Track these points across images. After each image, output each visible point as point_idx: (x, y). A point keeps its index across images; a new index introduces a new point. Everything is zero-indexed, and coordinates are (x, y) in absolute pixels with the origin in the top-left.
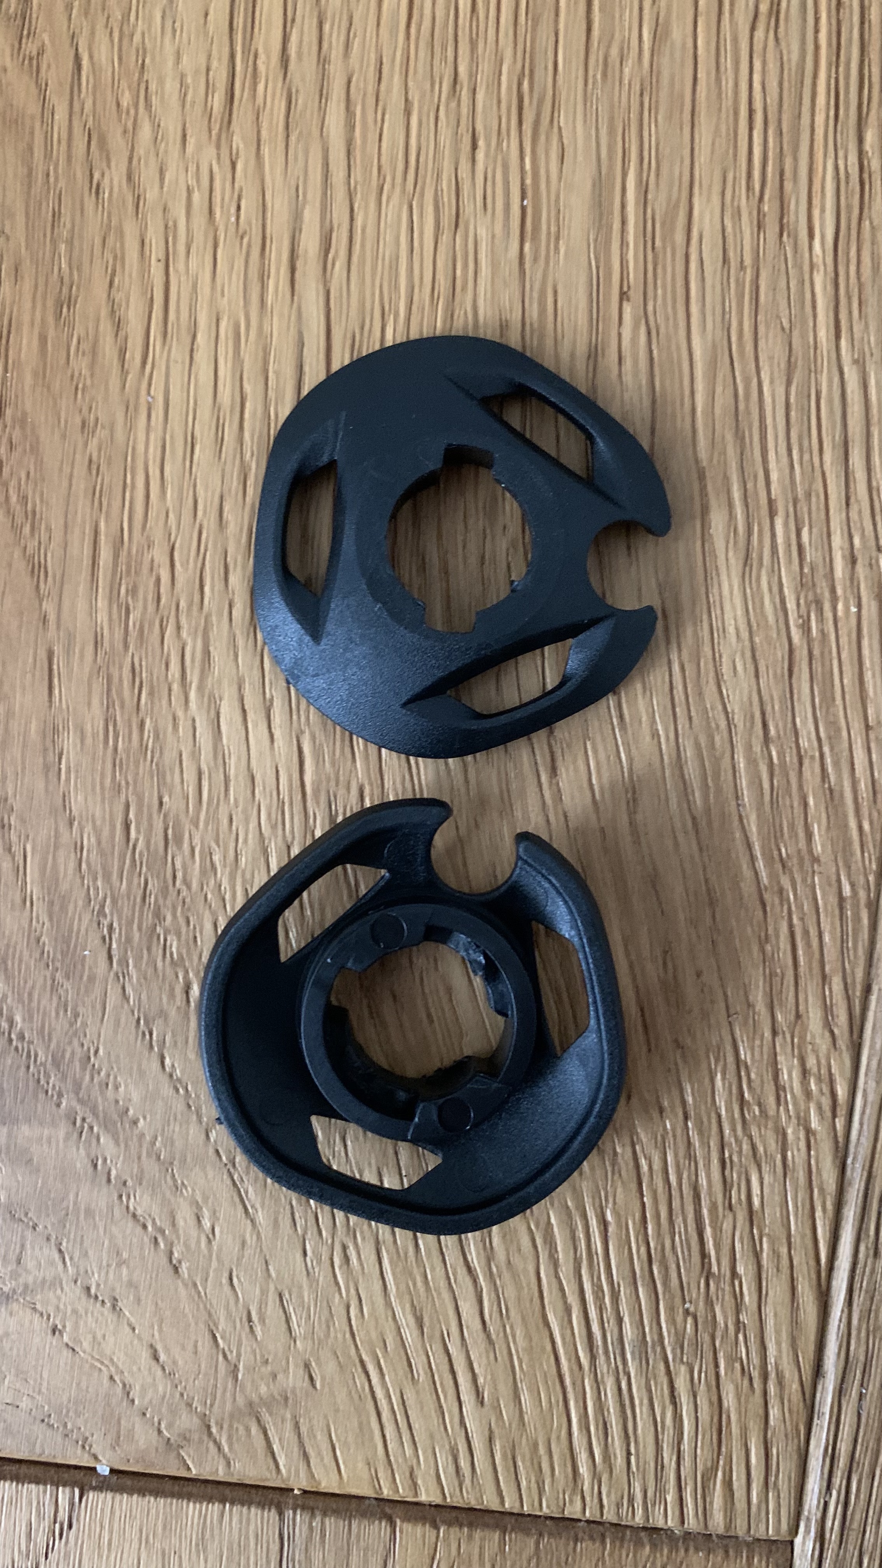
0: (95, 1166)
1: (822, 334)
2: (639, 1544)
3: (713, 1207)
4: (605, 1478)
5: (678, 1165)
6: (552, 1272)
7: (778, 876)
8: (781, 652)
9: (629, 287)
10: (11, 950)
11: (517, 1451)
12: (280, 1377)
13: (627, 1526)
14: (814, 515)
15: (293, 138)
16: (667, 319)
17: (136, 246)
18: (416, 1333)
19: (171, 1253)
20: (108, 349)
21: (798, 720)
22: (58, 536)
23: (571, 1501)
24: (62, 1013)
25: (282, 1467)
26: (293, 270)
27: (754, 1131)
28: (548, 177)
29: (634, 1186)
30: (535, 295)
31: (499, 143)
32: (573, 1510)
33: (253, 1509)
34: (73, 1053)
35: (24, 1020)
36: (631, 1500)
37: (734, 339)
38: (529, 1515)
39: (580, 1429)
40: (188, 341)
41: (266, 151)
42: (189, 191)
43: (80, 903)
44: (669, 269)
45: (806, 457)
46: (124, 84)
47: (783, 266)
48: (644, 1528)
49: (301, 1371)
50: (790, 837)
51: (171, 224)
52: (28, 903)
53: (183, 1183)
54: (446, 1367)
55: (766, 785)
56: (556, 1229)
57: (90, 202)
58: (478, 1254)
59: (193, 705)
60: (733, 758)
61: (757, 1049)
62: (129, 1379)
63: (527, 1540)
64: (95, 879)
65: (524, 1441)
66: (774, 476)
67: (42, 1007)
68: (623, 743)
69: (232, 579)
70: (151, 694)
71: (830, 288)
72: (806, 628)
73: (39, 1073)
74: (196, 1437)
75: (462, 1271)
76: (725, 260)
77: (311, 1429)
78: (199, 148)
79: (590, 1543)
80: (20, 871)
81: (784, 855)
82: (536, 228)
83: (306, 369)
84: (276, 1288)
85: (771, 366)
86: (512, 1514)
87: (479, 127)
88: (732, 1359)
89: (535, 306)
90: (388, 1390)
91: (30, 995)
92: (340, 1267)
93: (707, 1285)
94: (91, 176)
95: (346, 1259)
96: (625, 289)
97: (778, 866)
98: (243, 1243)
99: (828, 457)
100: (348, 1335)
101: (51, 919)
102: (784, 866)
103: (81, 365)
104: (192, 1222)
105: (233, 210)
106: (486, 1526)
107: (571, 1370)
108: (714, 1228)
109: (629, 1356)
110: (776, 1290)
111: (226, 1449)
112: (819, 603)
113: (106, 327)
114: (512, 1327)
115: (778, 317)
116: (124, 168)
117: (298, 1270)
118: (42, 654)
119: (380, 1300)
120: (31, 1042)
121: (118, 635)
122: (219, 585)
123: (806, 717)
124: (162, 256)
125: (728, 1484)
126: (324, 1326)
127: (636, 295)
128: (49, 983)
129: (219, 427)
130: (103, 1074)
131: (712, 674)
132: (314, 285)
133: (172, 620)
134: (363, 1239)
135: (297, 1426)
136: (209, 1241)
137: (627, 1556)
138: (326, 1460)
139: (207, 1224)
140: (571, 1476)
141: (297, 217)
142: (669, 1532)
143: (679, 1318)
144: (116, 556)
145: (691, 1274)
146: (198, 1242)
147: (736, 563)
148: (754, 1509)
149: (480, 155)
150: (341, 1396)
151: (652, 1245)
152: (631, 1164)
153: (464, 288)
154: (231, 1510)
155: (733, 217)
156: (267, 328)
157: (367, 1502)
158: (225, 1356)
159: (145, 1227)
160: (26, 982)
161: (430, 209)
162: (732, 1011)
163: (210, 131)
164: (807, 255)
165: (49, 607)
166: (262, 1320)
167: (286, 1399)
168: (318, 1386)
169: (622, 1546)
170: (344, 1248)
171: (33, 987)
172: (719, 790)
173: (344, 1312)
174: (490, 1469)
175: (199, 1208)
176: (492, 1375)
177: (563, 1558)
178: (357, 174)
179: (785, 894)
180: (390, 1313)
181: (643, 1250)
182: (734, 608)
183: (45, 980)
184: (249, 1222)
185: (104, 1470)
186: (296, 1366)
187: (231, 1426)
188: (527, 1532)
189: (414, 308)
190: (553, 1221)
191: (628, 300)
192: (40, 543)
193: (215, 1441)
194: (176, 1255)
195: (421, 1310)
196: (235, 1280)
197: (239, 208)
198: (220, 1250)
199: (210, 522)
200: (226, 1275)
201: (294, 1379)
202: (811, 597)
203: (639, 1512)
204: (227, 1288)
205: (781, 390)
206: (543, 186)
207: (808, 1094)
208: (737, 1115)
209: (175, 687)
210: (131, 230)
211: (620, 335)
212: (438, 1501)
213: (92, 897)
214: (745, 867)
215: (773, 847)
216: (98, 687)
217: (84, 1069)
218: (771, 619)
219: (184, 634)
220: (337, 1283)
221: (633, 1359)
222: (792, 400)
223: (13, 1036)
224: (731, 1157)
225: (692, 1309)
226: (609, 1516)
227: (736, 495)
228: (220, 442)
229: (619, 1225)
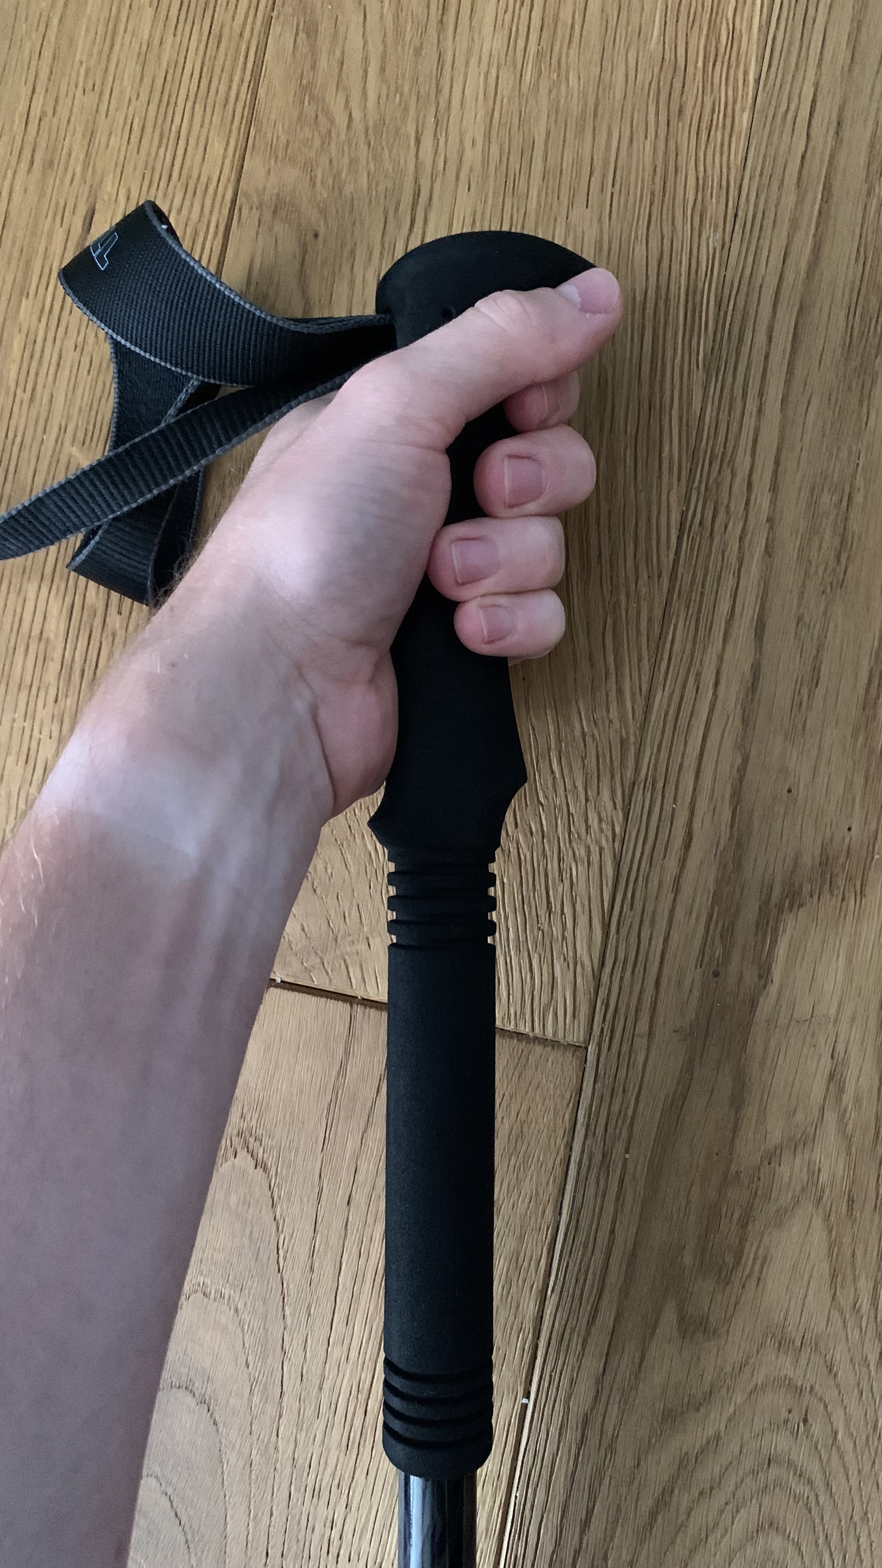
3: (554, 879)
5: (538, 859)
12: (355, 943)
25: (354, 986)
27: (574, 844)
29: (517, 867)
33: (340, 1004)
49: (364, 941)
61: (578, 806)
62: (291, 939)
74: (318, 967)
81: (596, 717)
84: (356, 903)
88: (561, 952)
93: (550, 916)
97: (593, 723)
98: (343, 882)
102: (596, 722)
104: (323, 870)
108: (554, 889)
109: (511, 947)
110: (583, 921)
111: (331, 976)
125: (556, 1014)
126: (375, 922)
135: (361, 965)
136: (329, 880)
138: (373, 984)
139: (329, 871)
142: (527, 1035)
143: (536, 930)
145: (543, 912)
146: (324, 880)
148: (567, 1027)
150: (381, 954)
151: (525, 896)
152: (517, 857)
154: (330, 1003)
158: (333, 931)
162: (567, 790)
166: (350, 915)
167: (357, 954)
168: (372, 950)
175: (326, 863)
181: (520, 897)
185: (279, 981)
186: (362, 938)
187: (333, 964)
193: (326, 973)
194: (314, 885)
196: (339, 897)
198: (333, 883)
200: (336, 896)
204: (336, 900)
207: (601, 830)
208: (567, 838)
225: (542, 927)
229: (510, 885)
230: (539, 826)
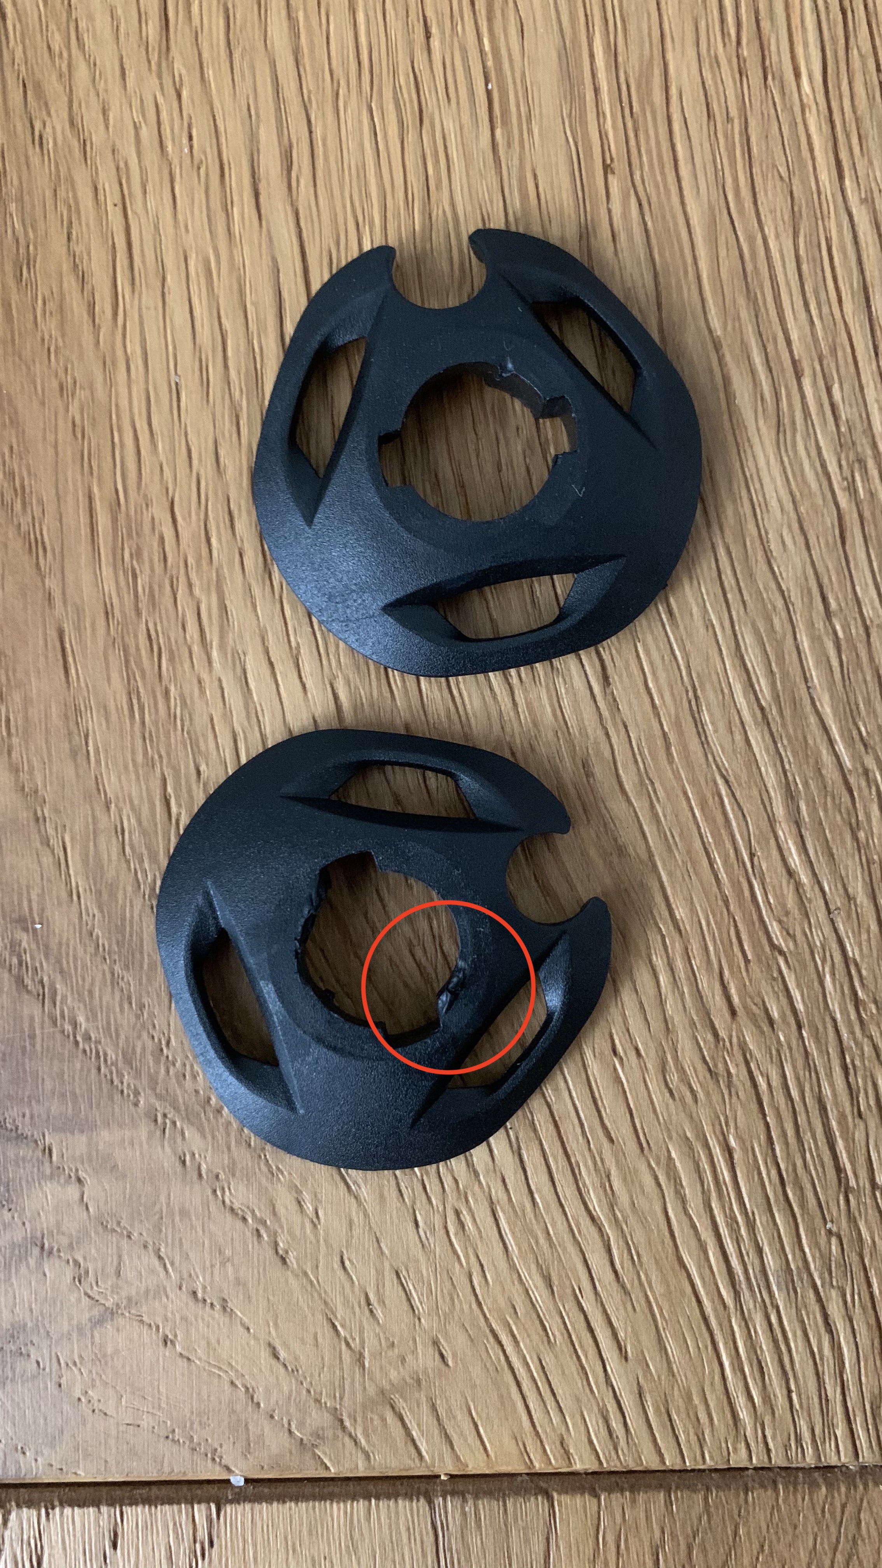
0: (184, 1162)
1: (824, 177)
2: (814, 1485)
3: (842, 1117)
4: (767, 1419)
5: (798, 1079)
6: (680, 1209)
7: (861, 757)
8: (830, 519)
9: (612, 159)
10: (64, 947)
11: (671, 1406)
12: (409, 1358)
13: (797, 1469)
14: (842, 370)
15: (236, 55)
16: (657, 187)
17: (90, 194)
18: (546, 1293)
19: (276, 1244)
20: (76, 306)
21: (858, 588)
22: (51, 509)
23: (735, 1449)
24: (126, 1006)
25: (424, 1453)
26: (257, 195)
27: (874, 1031)
28: (510, 55)
29: (754, 1106)
30: (515, 182)
31: (453, 27)
32: (739, 1459)
33: (400, 1502)
34: (144, 1049)
35: (87, 1019)
36: (799, 1440)
37: (730, 197)
38: (693, 1470)
39: (733, 1370)
40: (159, 284)
41: (210, 73)
42: (136, 128)
43: (129, 889)
44: (652, 133)
45: (825, 310)
46: (53, 27)
47: (772, 111)
48: (817, 1468)
49: (430, 1350)
50: (868, 713)
51: (122, 165)
52: (75, 897)
53: (278, 1168)
54: (583, 1324)
55: (835, 663)
56: (678, 1164)
57: (34, 154)
58: (600, 1201)
59: (216, 665)
60: (795, 639)
61: (864, 943)
62: (250, 1382)
63: (695, 1496)
64: (141, 861)
65: (676, 1392)
66: (794, 336)
67: (104, 1003)
68: (676, 640)
69: (238, 526)
70: (171, 659)
71: (826, 128)
72: (851, 489)
73: (111, 1073)
74: (329, 1433)
75: (585, 1221)
76: (710, 115)
77: (449, 1410)
78: (140, 79)
79: (762, 1491)
80: (61, 864)
81: (864, 734)
82: (505, 112)
83: (285, 295)
84: (391, 1266)
85: (775, 219)
86: (673, 1471)
87: (430, 14)
89: (516, 193)
90: (524, 1358)
91: (91, 992)
92: (456, 1234)
93: (847, 1201)
94: (32, 127)
95: (462, 1225)
96: (608, 162)
97: (860, 746)
98: (351, 1223)
99: (848, 307)
100: (474, 1306)
101: (102, 912)
102: (865, 746)
103: (49, 327)
104: (294, 1207)
105: (185, 141)
106: (648, 1487)
107: (715, 1310)
108: (846, 1141)
109: (774, 1288)
111: (363, 1441)
112: (862, 462)
113: (70, 283)
114: (646, 1275)
115: (775, 166)
116: (65, 115)
117: (411, 1245)
118: (53, 634)
119: (503, 1264)
120: (98, 1042)
121: (128, 600)
122: (226, 534)
123: (866, 584)
124: (118, 200)
126: (448, 1299)
127: (620, 166)
128: (108, 976)
129: (203, 368)
130: (178, 1064)
131: (760, 553)
132: (280, 207)
133: (182, 579)
134: (476, 1201)
135: (434, 1408)
136: (315, 1226)
137: (803, 1499)
138: (470, 1441)
139: (309, 1207)
140: (731, 1422)
141: (253, 138)
142: (844, 1469)
143: (823, 1239)
144: (115, 520)
145: (829, 1193)
146: (303, 1227)
147: (768, 433)
149: (435, 43)
150: (476, 1371)
151: (782, 1166)
152: (748, 1083)
153: (439, 187)
154: (377, 1506)
155: (711, 67)
156: (238, 258)
157: (519, 1479)
158: (348, 1344)
159: (244, 1219)
160: (84, 980)
161: (390, 108)
162: (832, 907)
163: (149, 62)
164: (796, 95)
165: (52, 583)
166: (382, 1302)
167: (419, 1381)
168: (450, 1363)
169: (795, 1489)
170: (458, 1213)
171: (92, 984)
172: (785, 675)
173: (467, 1282)
174: (645, 1427)
175: (300, 1192)
176: (632, 1327)
177: (736, 1512)
178: (309, 82)
179: (871, 775)
180: (515, 1276)
181: (774, 1172)
182: (773, 480)
183: (104, 974)
184: (353, 1200)
185: (238, 1481)
186: (424, 1345)
187: (365, 1418)
188: (693, 1489)
189: (389, 215)
190: (673, 1155)
191: (613, 173)
192: (33, 518)
193: (350, 1436)
194: (281, 1245)
195: (548, 1268)
196: (347, 1263)
197: (190, 138)
198: (327, 1234)
199: (207, 470)
200: (337, 1259)
201: (425, 1358)
202: (852, 457)
203: (810, 1451)
204: (340, 1272)
205: (788, 243)
206: (506, 65)
208: (853, 1016)
209: (196, 648)
210: (81, 177)
211: (609, 211)
212: (595, 1467)
213: (141, 880)
214: (824, 752)
215: (852, 726)
216: (116, 660)
217: (157, 1062)
218: (814, 485)
219: (197, 591)
220: (455, 1252)
221: (779, 1289)
222: (802, 252)
223: (79, 1038)
224: (853, 1062)
225: (835, 1229)
226: (778, 1460)
227: (758, 360)
228: (206, 384)
229: (744, 1149)
230: (784, 1001)
